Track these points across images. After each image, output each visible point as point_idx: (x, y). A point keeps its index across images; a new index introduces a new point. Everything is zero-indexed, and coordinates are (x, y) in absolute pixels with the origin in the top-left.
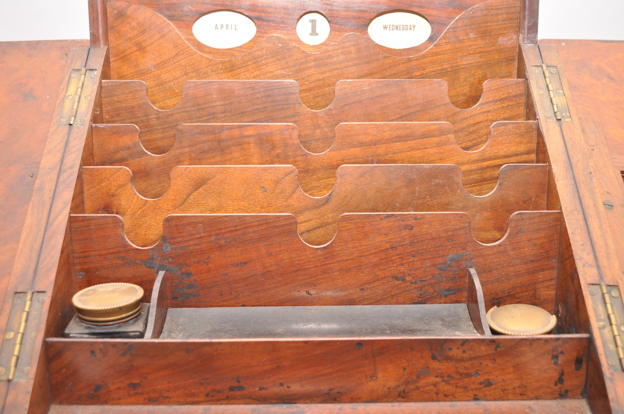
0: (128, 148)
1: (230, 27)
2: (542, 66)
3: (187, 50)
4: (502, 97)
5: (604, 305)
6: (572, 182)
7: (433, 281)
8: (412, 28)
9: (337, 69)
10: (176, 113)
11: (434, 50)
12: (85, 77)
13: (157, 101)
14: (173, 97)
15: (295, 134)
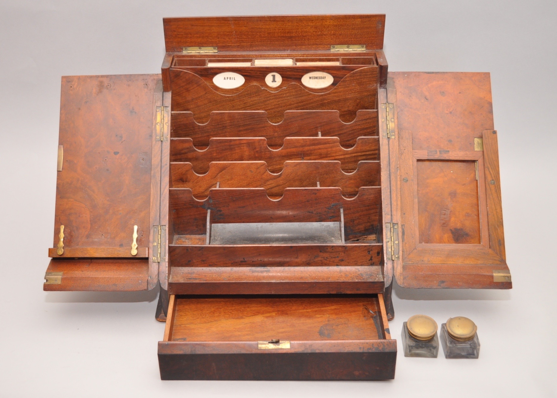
0: (188, 148)
1: (231, 78)
2: (386, 104)
3: (210, 91)
4: (366, 118)
5: (390, 232)
6: (388, 172)
8: (324, 78)
9: (286, 100)
11: (335, 91)
12: (163, 112)
15: (265, 143)
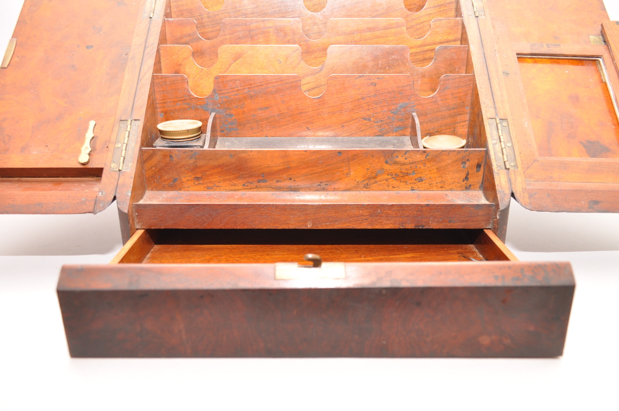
0: (189, 35)
4: (439, 4)
5: (497, 130)
6: (483, 56)
7: (388, 121)
10: (221, 14)
13: (208, 7)
14: (218, 5)
15: (300, 26)
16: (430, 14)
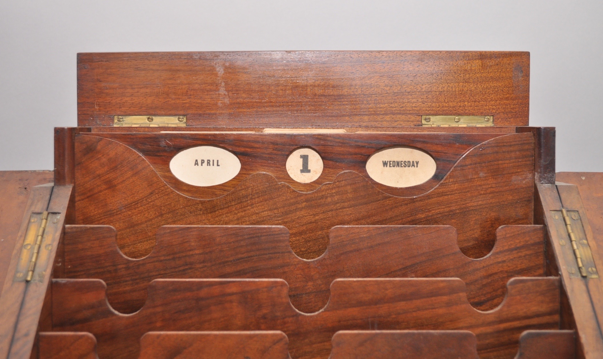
0: (92, 307)
1: (211, 163)
2: (561, 211)
3: (162, 188)
4: (518, 246)
8: (414, 164)
9: (332, 210)
10: (148, 263)
11: (441, 190)
12: (46, 223)
13: (126, 245)
14: (145, 241)
15: (285, 291)
16: (504, 262)
